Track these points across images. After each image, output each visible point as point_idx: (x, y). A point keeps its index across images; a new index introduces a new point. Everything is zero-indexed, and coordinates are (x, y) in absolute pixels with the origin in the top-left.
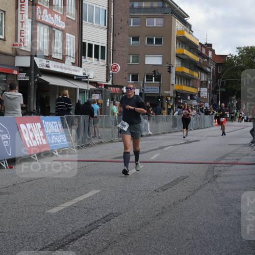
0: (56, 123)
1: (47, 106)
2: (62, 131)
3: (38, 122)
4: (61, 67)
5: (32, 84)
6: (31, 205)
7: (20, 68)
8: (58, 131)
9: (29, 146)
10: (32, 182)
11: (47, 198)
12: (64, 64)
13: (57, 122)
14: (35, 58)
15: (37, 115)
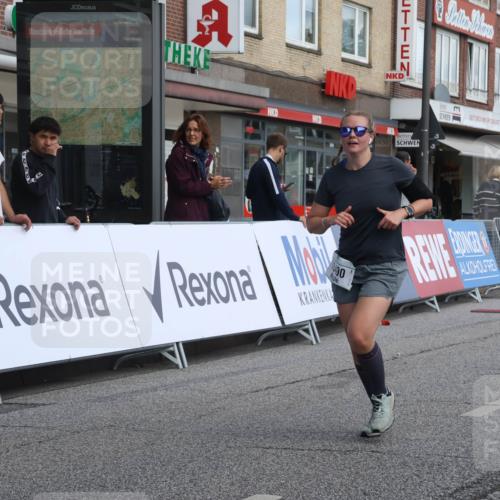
0: (476, 233)
1: (455, 199)
2: (488, 251)
3: (439, 233)
4: (484, 120)
5: (425, 154)
6: (432, 401)
7: (401, 122)
8: (480, 250)
9: (421, 281)
10: (431, 353)
11: (462, 386)
12: (490, 113)
13: (478, 232)
14: (432, 102)
15: (434, 218)
